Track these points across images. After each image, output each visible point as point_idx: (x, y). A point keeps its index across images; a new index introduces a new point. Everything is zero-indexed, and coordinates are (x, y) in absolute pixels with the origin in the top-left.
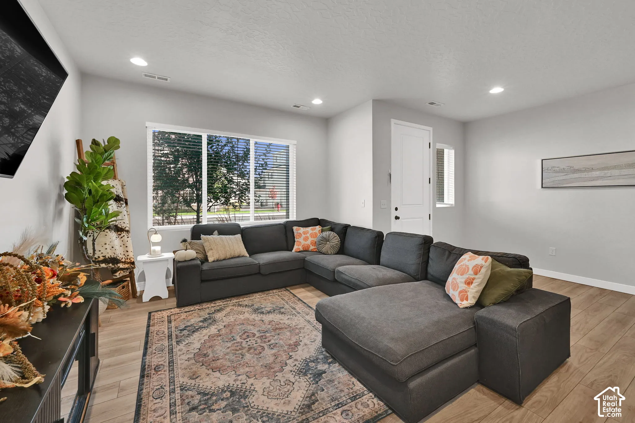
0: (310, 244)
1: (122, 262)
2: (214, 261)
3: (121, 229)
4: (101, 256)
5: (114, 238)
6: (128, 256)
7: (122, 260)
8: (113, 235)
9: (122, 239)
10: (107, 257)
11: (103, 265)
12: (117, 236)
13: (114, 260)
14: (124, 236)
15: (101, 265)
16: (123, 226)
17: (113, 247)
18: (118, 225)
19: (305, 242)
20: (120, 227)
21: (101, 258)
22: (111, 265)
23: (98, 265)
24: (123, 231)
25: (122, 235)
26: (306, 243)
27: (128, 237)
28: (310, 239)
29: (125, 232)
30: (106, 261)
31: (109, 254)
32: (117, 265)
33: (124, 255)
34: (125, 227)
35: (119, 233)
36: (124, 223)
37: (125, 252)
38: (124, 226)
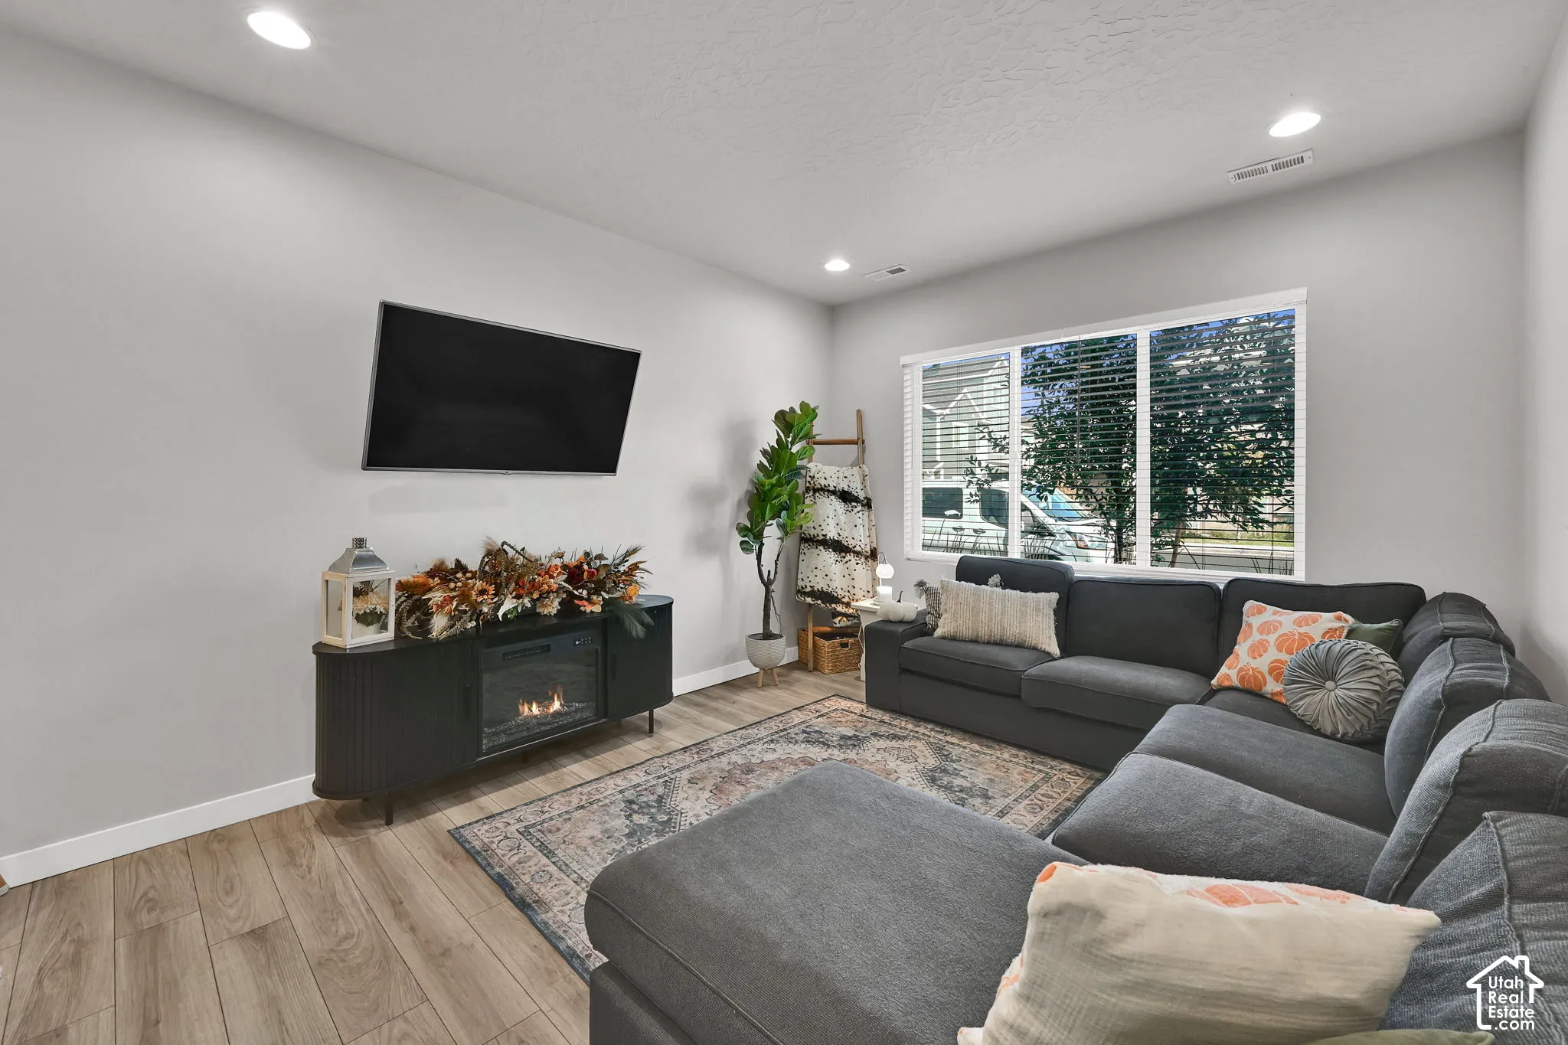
0: (1265, 670)
1: (843, 603)
2: (943, 638)
3: (847, 547)
4: (808, 585)
5: (832, 561)
6: (854, 594)
7: (843, 600)
8: (828, 557)
9: (847, 565)
10: (816, 589)
11: (809, 600)
12: (839, 559)
13: (828, 597)
14: (850, 560)
15: (806, 599)
16: (849, 543)
17: (826, 575)
18: (843, 542)
19: (1250, 660)
20: (846, 544)
21: (808, 589)
22: (819, 602)
23: (803, 599)
24: (850, 552)
25: (847, 558)
26: (1254, 664)
27: (857, 564)
28: (1272, 655)
29: (852, 554)
30: (813, 594)
31: (820, 584)
32: (830, 605)
33: (849, 592)
34: (853, 545)
35: (843, 554)
36: (853, 538)
37: (851, 586)
38: (851, 543)
